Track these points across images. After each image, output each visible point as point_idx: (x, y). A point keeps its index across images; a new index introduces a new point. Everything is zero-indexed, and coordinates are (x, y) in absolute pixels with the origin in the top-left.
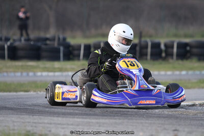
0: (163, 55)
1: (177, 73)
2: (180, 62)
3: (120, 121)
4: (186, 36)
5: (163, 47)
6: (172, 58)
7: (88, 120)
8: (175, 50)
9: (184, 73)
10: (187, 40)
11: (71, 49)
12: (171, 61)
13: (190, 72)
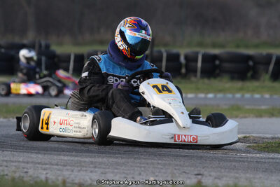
0: (183, 71)
1: (202, 95)
2: (206, 81)
3: (123, 160)
4: (214, 46)
5: (182, 59)
6: (196, 76)
7: (79, 159)
8: (199, 64)
9: (211, 96)
10: (216, 51)
11: (56, 60)
12: (193, 79)
13: (220, 95)
